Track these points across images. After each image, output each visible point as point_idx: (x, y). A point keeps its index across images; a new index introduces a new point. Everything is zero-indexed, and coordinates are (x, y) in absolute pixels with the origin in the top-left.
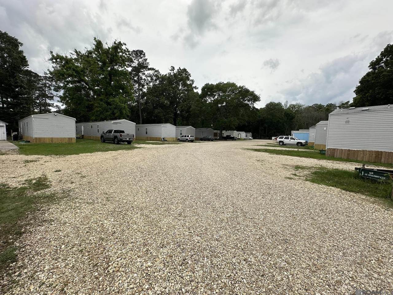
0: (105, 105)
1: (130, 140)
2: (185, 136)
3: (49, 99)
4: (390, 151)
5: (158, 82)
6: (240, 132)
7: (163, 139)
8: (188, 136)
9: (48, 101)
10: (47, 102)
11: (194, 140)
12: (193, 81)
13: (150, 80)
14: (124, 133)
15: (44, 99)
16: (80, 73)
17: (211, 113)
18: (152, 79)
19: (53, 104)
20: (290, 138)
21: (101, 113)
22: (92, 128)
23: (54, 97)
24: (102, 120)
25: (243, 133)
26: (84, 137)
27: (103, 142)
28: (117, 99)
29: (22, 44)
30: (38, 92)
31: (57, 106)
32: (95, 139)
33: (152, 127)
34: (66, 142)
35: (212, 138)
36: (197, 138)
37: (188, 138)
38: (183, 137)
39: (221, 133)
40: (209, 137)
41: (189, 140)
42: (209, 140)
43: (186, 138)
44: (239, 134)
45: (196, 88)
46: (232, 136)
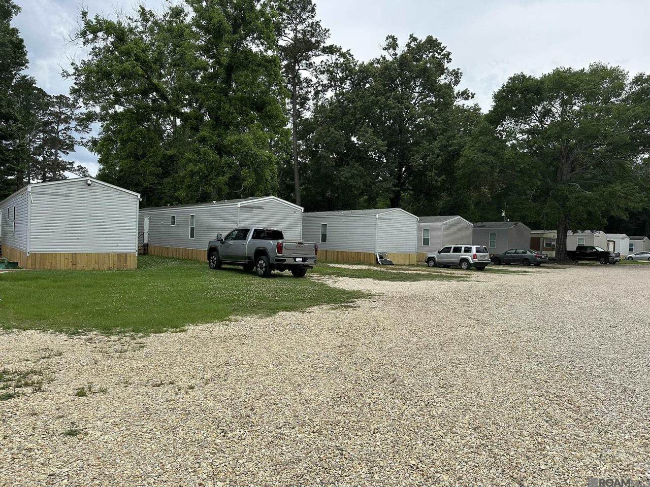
0: (214, 156)
1: (306, 263)
2: (457, 250)
3: (64, 152)
5: (347, 86)
7: (381, 257)
8: (468, 250)
9: (63, 157)
10: (60, 159)
11: (487, 264)
12: (457, 75)
13: (326, 82)
14: (282, 238)
15: (53, 151)
16: (151, 67)
17: (534, 172)
18: (332, 78)
19: (72, 164)
21: (205, 178)
22: (173, 223)
23: (76, 147)
24: (205, 199)
25: (623, 238)
26: (149, 251)
27: (215, 268)
28: (247, 136)
29: (17, 9)
30: (42, 136)
31: (82, 168)
32: (180, 257)
33: (344, 219)
34: (111, 266)
35: (538, 257)
36: (496, 256)
37: (468, 255)
38: (449, 252)
39: (562, 240)
40: (528, 253)
41: (472, 262)
42: (526, 262)
43: (462, 255)
44: (608, 241)
45: (469, 96)
46: (600, 250)
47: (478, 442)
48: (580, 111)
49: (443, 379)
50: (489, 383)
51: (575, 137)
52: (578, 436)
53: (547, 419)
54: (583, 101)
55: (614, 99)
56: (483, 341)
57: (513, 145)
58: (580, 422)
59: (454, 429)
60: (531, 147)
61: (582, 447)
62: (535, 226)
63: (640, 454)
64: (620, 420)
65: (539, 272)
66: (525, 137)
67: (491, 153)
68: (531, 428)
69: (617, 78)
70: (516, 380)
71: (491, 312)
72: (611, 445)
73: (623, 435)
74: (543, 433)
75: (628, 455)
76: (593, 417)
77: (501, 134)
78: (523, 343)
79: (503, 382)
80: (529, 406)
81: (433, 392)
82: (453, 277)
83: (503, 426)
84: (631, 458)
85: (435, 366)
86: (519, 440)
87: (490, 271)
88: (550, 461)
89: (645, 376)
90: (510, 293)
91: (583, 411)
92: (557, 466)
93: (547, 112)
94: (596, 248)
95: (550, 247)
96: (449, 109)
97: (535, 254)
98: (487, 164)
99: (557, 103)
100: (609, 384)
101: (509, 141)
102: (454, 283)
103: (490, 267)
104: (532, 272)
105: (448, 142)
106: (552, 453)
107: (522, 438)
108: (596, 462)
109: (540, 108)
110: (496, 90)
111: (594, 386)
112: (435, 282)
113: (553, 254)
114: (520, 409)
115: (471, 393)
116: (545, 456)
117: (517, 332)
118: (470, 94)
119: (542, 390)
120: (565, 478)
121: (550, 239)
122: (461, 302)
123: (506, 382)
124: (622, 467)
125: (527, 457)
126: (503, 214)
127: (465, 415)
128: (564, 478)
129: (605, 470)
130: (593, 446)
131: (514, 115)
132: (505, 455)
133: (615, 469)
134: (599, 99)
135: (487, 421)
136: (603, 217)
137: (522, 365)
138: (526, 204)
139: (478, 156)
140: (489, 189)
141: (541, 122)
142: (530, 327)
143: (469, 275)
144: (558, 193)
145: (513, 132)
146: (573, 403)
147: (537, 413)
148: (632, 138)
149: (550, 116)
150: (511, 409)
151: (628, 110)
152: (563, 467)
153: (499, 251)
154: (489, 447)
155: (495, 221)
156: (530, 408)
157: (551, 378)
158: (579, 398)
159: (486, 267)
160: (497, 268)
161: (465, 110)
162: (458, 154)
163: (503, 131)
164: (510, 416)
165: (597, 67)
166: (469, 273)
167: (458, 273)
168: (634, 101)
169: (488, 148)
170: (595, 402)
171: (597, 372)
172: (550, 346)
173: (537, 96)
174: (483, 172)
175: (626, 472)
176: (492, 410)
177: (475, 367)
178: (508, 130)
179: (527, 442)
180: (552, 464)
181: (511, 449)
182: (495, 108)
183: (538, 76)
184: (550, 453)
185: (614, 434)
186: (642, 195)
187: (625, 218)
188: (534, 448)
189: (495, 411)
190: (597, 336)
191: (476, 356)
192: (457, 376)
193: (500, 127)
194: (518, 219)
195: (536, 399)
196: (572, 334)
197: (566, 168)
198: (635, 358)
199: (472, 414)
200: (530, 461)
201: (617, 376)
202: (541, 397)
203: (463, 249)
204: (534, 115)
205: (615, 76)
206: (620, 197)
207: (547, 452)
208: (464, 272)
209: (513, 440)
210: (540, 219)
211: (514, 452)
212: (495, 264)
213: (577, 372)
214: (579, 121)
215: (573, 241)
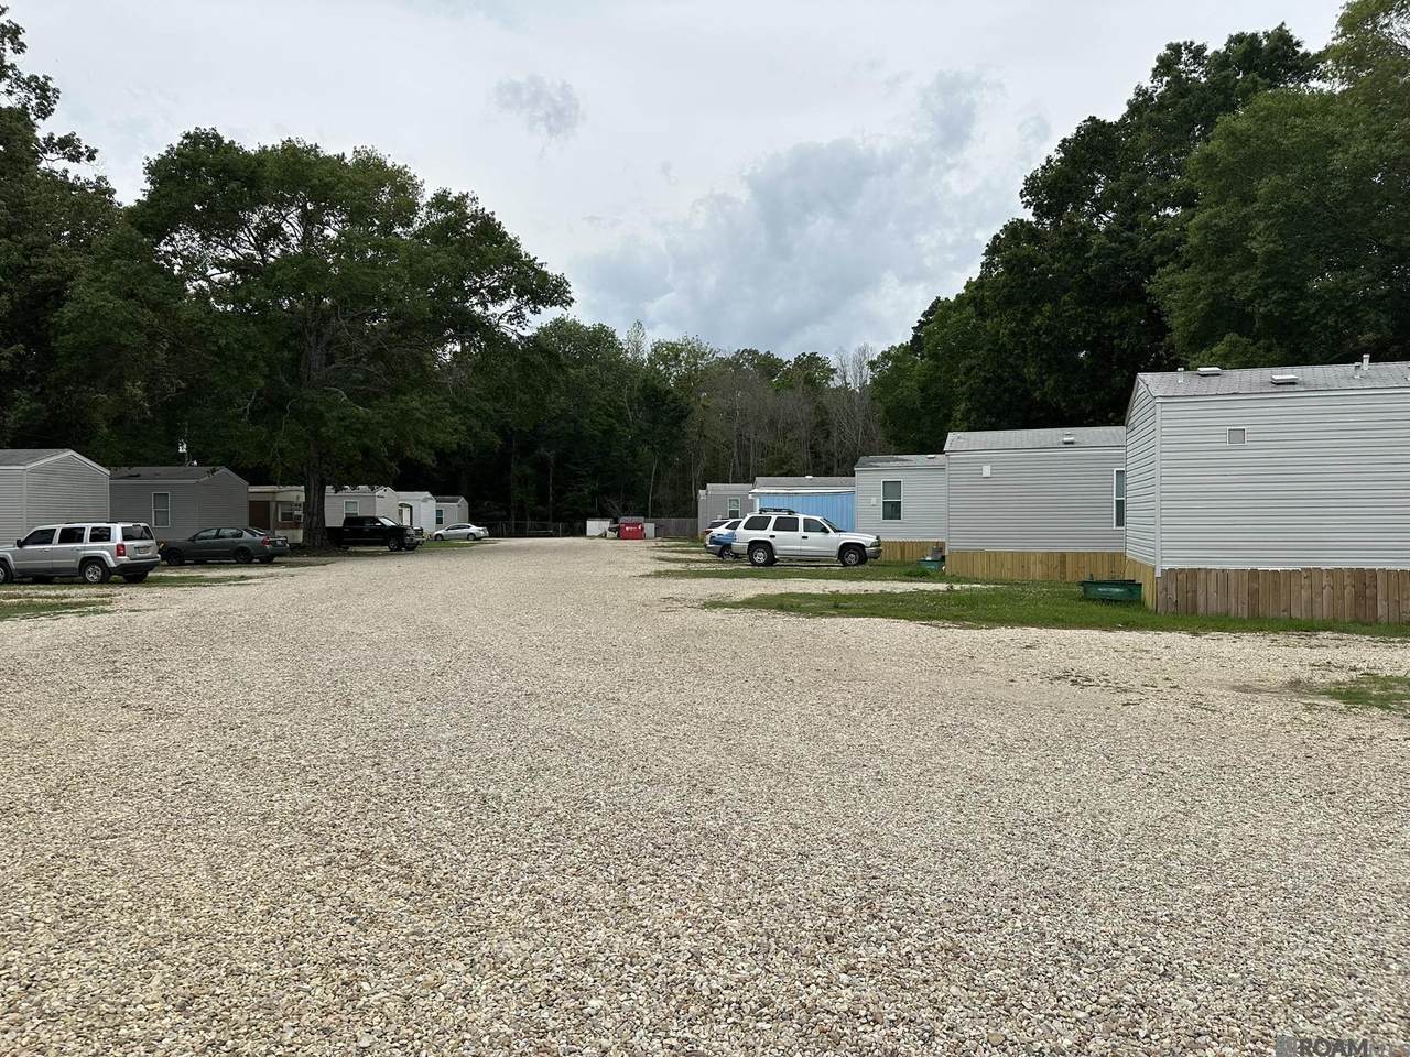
2: (71, 536)
4: (1399, 568)
6: (405, 496)
8: (101, 535)
11: (151, 567)
12: (43, 91)
17: (250, 356)
20: (801, 525)
25: (425, 500)
35: (269, 543)
36: (172, 546)
37: (102, 548)
38: (50, 543)
39: (315, 507)
40: (247, 535)
41: (112, 563)
42: (244, 556)
43: (85, 549)
44: (401, 505)
45: (81, 153)
46: (389, 523)
47: (197, 1039)
48: (338, 241)
49: (69, 894)
50: (202, 866)
51: (332, 294)
52: (422, 934)
53: (353, 916)
54: (342, 221)
55: (401, 229)
56: (169, 760)
57: (200, 292)
58: (418, 898)
59: (123, 1031)
60: (243, 302)
61: (433, 956)
62: (257, 476)
63: (536, 930)
64: (490, 868)
65: (272, 575)
66: (228, 276)
67: (145, 303)
68: (318, 952)
69: (403, 188)
70: (265, 841)
71: (180, 681)
72: (482, 931)
73: (500, 899)
74: (348, 955)
75: (517, 940)
76: (441, 879)
77: (168, 262)
78: (267, 746)
79: (236, 853)
80: (307, 896)
81: (43, 940)
82: (66, 606)
83: (253, 970)
84: (523, 944)
85: (42, 861)
86: (300, 994)
87: (161, 582)
88: (377, 1019)
89: (510, 763)
90: (217, 631)
91: (419, 872)
92: (394, 1027)
93: (272, 232)
94: (381, 520)
95: (290, 521)
96: (24, 173)
97: (262, 538)
98: (140, 328)
99: (292, 215)
100: (455, 796)
101: (190, 279)
102: (70, 623)
103: (159, 574)
104: (258, 577)
105: (27, 258)
106: (376, 997)
107: (306, 986)
108: (467, 980)
109: (256, 218)
110: (154, 157)
111: (428, 809)
112: (12, 623)
113: (298, 536)
114: (288, 911)
115: (157, 907)
116: (364, 1011)
117: (249, 720)
118: (83, 149)
119: (328, 848)
120: (417, 1048)
121: (290, 503)
122: (97, 669)
123: (242, 854)
124: (513, 972)
125: (325, 1031)
126: (182, 449)
127: (148, 977)
128: (413, 1048)
129: (486, 991)
130: (453, 946)
131: (197, 223)
132: (273, 1049)
133: (502, 981)
134: (373, 224)
135: (212, 972)
136: (390, 458)
137: (274, 799)
138: (236, 428)
139: (113, 304)
140: (146, 389)
141: (261, 249)
142: (276, 706)
143: (108, 596)
144: (303, 408)
145: (199, 262)
146: (397, 860)
147: (327, 908)
148: (434, 311)
149: (279, 240)
150: (266, 918)
151: (426, 255)
152: (407, 1020)
153: (180, 535)
154: (230, 1043)
155: (165, 464)
156: (309, 901)
157: (343, 814)
158: (407, 844)
159: (150, 574)
160: (175, 575)
161: (72, 187)
162: (58, 294)
163: (174, 254)
164: (265, 937)
165: (369, 158)
166: (107, 591)
167: (76, 593)
168: (435, 241)
169: (140, 291)
170: (437, 845)
171: (429, 777)
172: (325, 740)
173: (250, 189)
174: (126, 346)
175: (523, 981)
176: (220, 936)
177: (158, 833)
178: (185, 253)
179: (319, 990)
180: (383, 1024)
181: (285, 1025)
182: (153, 197)
183: (251, 146)
184: (373, 998)
185: (486, 904)
186: (457, 418)
187: (429, 462)
188: (337, 999)
189: (229, 938)
190: (415, 699)
191: (157, 803)
192: (110, 872)
193: (166, 244)
194: (218, 461)
195: (319, 874)
196: (366, 704)
197: (317, 356)
198: (488, 729)
199: (167, 968)
200: (335, 1038)
201: (465, 776)
202: (328, 867)
203: (87, 534)
204: (246, 230)
205: (401, 183)
206: (418, 420)
207: (364, 999)
208: (94, 590)
209: (285, 999)
210: (268, 460)
211: (291, 1034)
212: (170, 565)
213: (390, 785)
214: (337, 261)
215: (338, 507)
